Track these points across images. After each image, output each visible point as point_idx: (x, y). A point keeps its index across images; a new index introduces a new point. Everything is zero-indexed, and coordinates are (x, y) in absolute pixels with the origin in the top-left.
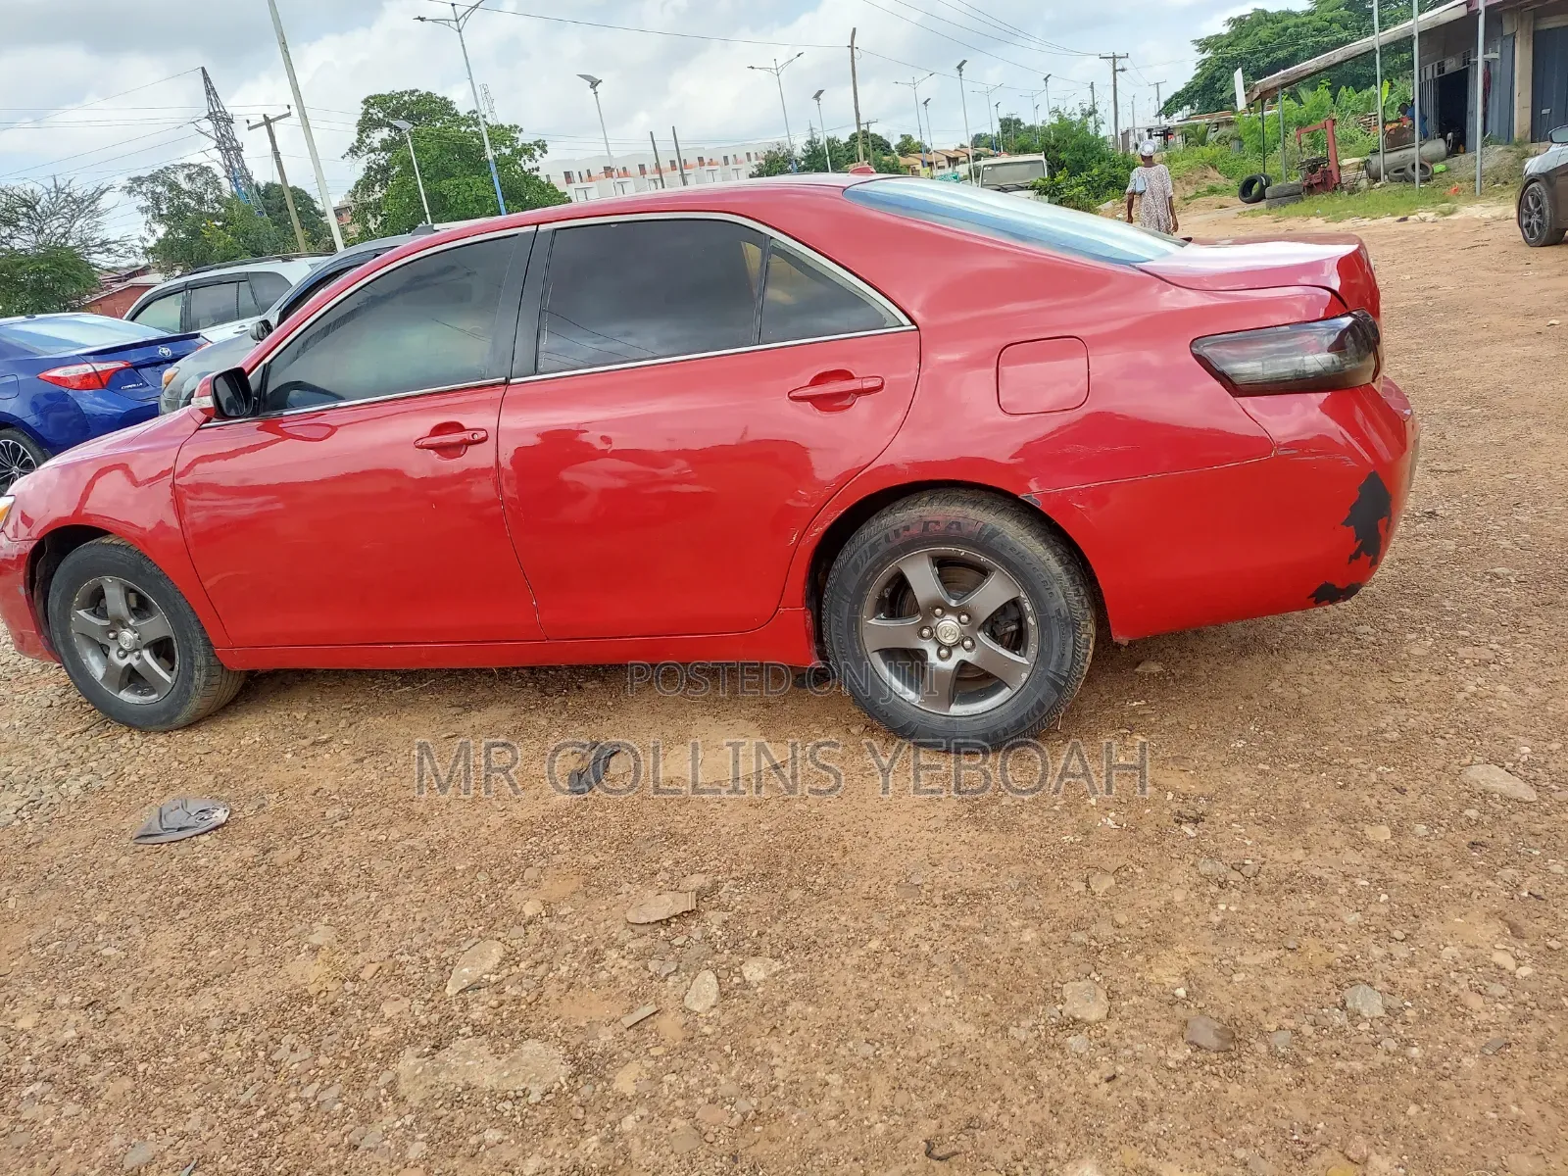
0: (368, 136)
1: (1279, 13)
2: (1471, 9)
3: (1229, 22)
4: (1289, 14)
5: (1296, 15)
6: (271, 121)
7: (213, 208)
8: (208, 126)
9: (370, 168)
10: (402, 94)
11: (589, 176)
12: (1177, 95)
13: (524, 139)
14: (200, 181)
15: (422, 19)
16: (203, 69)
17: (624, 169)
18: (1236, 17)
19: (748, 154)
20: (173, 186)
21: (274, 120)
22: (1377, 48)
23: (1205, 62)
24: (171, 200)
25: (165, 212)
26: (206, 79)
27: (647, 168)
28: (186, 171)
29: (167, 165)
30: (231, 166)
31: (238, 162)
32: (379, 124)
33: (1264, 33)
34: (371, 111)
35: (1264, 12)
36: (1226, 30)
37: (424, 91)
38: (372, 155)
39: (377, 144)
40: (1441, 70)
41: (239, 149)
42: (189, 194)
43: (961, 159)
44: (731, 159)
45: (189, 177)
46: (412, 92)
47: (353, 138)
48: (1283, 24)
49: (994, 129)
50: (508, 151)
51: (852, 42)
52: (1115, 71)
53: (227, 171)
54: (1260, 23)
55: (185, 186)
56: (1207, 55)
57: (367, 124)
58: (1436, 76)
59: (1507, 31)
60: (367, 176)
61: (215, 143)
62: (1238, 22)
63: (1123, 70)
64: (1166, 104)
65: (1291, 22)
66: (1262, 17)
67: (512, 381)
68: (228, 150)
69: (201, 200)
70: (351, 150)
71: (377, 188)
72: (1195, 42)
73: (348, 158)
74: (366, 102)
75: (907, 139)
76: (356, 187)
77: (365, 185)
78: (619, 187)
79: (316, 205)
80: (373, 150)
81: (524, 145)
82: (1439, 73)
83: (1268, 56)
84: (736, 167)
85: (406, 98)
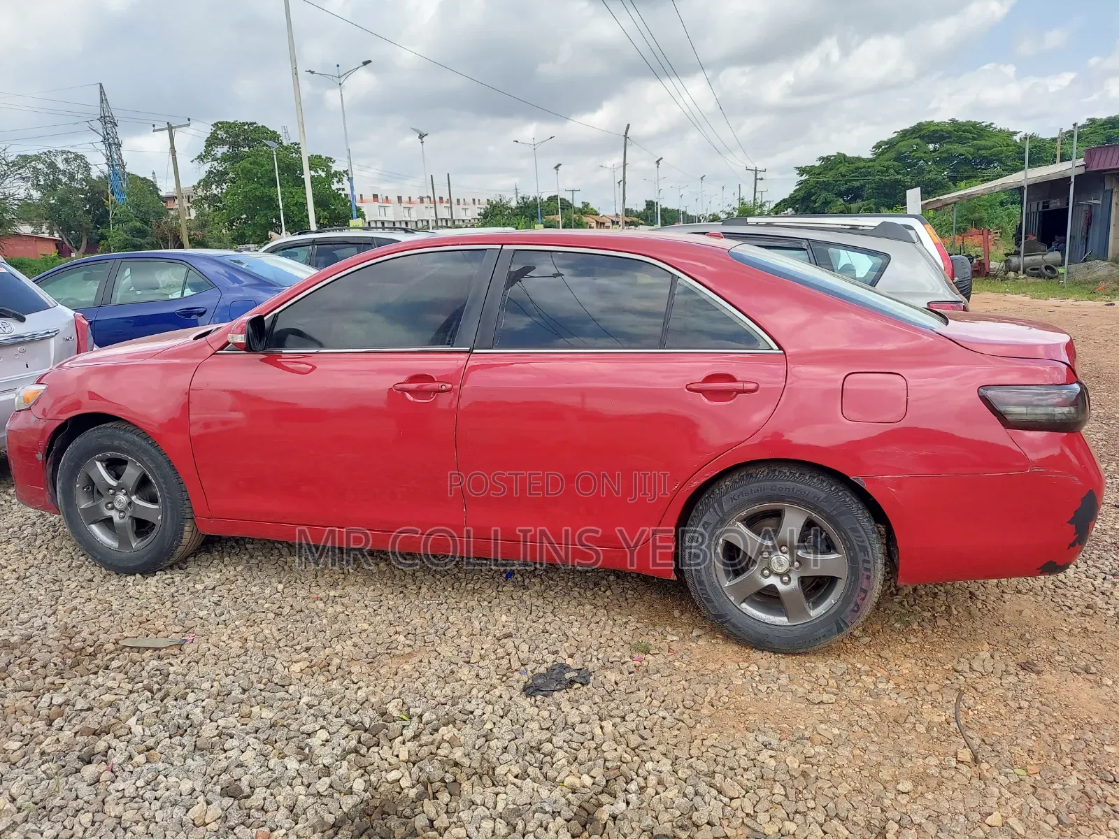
0: (212, 150)
1: (853, 158)
2: (1088, 170)
3: (820, 159)
4: (859, 159)
5: (863, 160)
6: (172, 128)
7: (82, 184)
8: (98, 125)
9: (211, 172)
10: (244, 124)
11: (362, 199)
12: (784, 200)
13: (335, 168)
14: (74, 165)
15: (312, 73)
16: (101, 85)
17: (387, 197)
18: (825, 156)
19: (474, 200)
20: (52, 166)
21: (175, 127)
22: (1026, 186)
23: (802, 182)
24: (48, 174)
25: (42, 183)
26: (102, 92)
27: (403, 199)
28: (65, 156)
29: (51, 150)
30: (111, 156)
31: (117, 154)
32: (222, 142)
33: (843, 169)
34: (218, 132)
35: (844, 155)
36: (817, 164)
37: (260, 125)
38: (215, 163)
39: (219, 155)
40: (1046, 206)
41: (118, 145)
42: (64, 173)
43: (606, 225)
44: (461, 201)
45: (67, 160)
46: (251, 124)
47: (201, 148)
48: (856, 165)
49: (641, 207)
50: (323, 175)
51: (626, 133)
52: (756, 179)
53: (108, 159)
54: (840, 162)
55: (61, 166)
56: (804, 178)
57: (212, 142)
58: (1040, 209)
59: (1107, 188)
60: (208, 177)
61: (101, 139)
62: (825, 159)
63: (761, 179)
64: (777, 205)
65: (862, 164)
66: (842, 159)
67: (474, 351)
68: (110, 145)
69: (72, 178)
70: (199, 157)
71: (214, 187)
72: (797, 168)
73: (196, 162)
74: (215, 125)
75: (586, 205)
76: (199, 183)
77: (206, 183)
78: (382, 210)
79: (160, 192)
80: (215, 159)
81: (336, 171)
82: (1044, 208)
83: (846, 184)
84: (465, 207)
85: (246, 127)
